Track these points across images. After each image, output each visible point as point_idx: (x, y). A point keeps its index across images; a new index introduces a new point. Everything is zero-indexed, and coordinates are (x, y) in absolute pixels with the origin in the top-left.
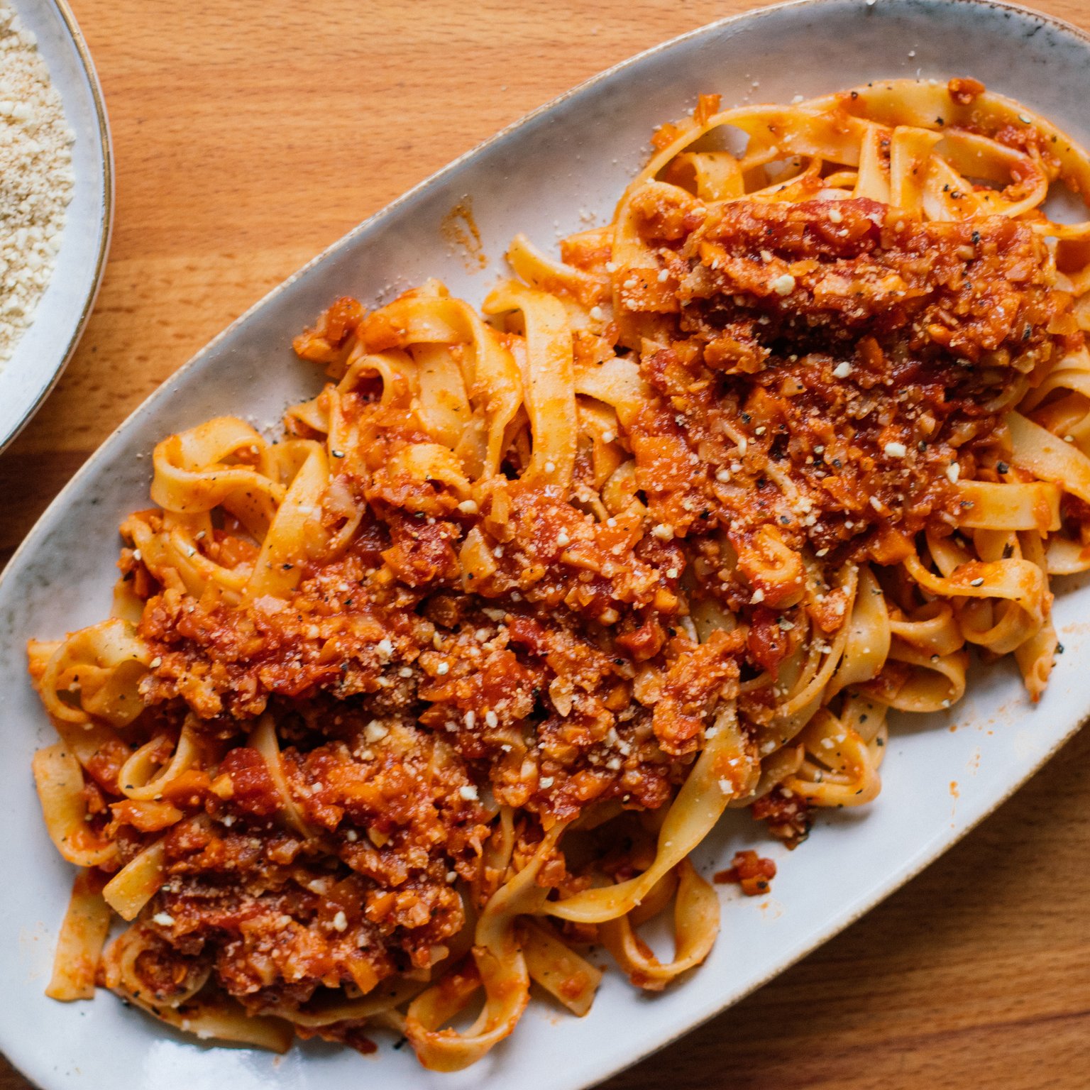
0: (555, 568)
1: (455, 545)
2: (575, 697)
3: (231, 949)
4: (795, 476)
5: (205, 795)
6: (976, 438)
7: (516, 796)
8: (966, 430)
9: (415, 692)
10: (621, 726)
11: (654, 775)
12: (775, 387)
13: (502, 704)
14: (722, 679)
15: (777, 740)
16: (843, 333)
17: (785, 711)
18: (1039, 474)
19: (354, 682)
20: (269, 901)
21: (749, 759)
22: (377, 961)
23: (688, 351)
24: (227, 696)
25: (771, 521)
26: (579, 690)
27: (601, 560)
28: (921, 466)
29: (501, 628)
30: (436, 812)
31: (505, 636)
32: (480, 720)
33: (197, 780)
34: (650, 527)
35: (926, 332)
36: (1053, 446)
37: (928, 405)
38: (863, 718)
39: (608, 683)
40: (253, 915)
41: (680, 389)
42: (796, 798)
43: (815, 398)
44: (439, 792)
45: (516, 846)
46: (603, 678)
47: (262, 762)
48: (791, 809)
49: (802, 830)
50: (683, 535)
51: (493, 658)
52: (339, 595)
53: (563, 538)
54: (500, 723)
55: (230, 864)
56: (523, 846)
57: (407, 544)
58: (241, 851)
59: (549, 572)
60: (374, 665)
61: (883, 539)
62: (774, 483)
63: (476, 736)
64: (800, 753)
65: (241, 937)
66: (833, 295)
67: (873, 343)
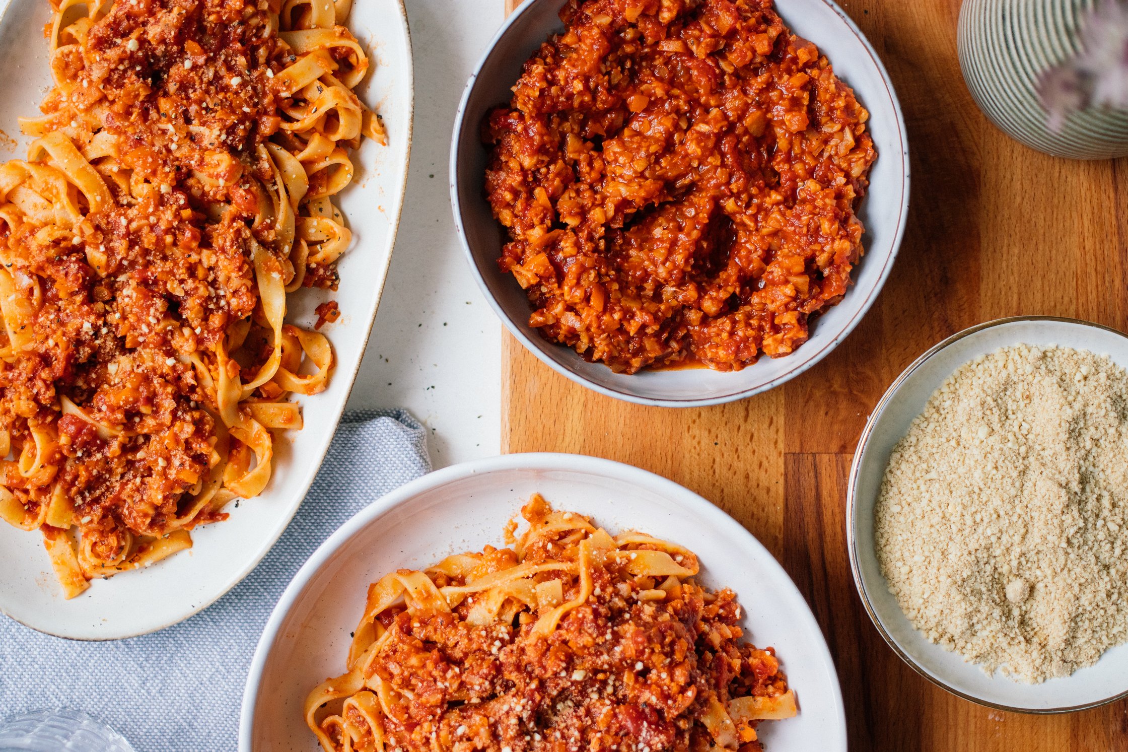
0: (131, 237)
1: (83, 260)
2: (182, 285)
3: (125, 511)
4: (203, 124)
5: (61, 450)
6: (270, 53)
7: (191, 348)
8: (263, 52)
9: (115, 336)
10: (213, 285)
11: (243, 294)
12: (166, 94)
13: (152, 310)
14: (238, 231)
15: (288, 244)
16: (175, 48)
17: (279, 227)
18: (314, 50)
19: (85, 351)
20: (126, 478)
21: (280, 260)
22: (190, 466)
23: (119, 106)
24: (35, 398)
25: (207, 150)
26: (181, 281)
27: (147, 218)
28: (254, 81)
29: (130, 281)
30: (164, 381)
31: (133, 283)
32: (149, 325)
33: (52, 446)
34: (158, 191)
35: (210, 22)
36: (309, 35)
37: (236, 53)
38: (321, 210)
39: (191, 269)
40: (123, 489)
41: (126, 124)
42: (319, 265)
43: (186, 85)
44: (159, 372)
45: (210, 370)
46: (187, 269)
47: (72, 416)
48: (321, 272)
49: (334, 278)
50: (174, 184)
51: (134, 296)
52: (52, 322)
53: (124, 223)
54: (158, 320)
55: (95, 473)
56: (211, 367)
57: (62, 275)
58: (96, 464)
59: (130, 241)
60: (88, 337)
61: (262, 124)
62: (197, 134)
63: (153, 334)
64: (304, 244)
65: (125, 502)
66: (157, 34)
67: (190, 42)
